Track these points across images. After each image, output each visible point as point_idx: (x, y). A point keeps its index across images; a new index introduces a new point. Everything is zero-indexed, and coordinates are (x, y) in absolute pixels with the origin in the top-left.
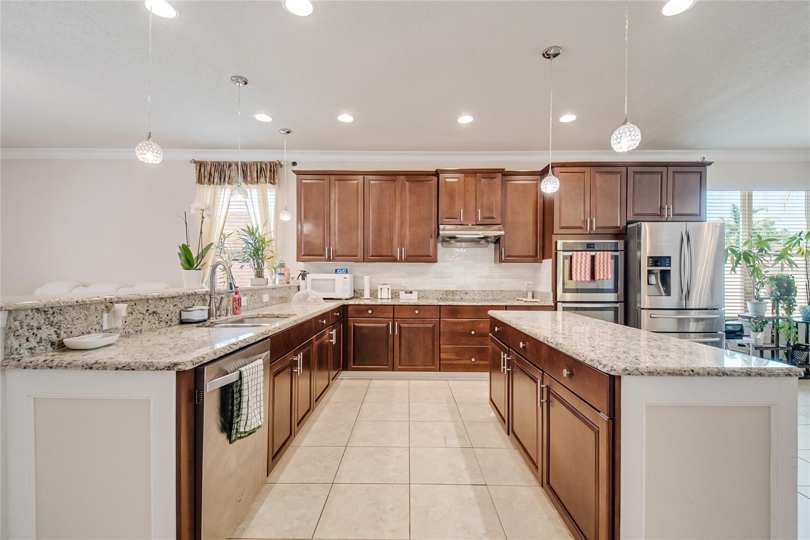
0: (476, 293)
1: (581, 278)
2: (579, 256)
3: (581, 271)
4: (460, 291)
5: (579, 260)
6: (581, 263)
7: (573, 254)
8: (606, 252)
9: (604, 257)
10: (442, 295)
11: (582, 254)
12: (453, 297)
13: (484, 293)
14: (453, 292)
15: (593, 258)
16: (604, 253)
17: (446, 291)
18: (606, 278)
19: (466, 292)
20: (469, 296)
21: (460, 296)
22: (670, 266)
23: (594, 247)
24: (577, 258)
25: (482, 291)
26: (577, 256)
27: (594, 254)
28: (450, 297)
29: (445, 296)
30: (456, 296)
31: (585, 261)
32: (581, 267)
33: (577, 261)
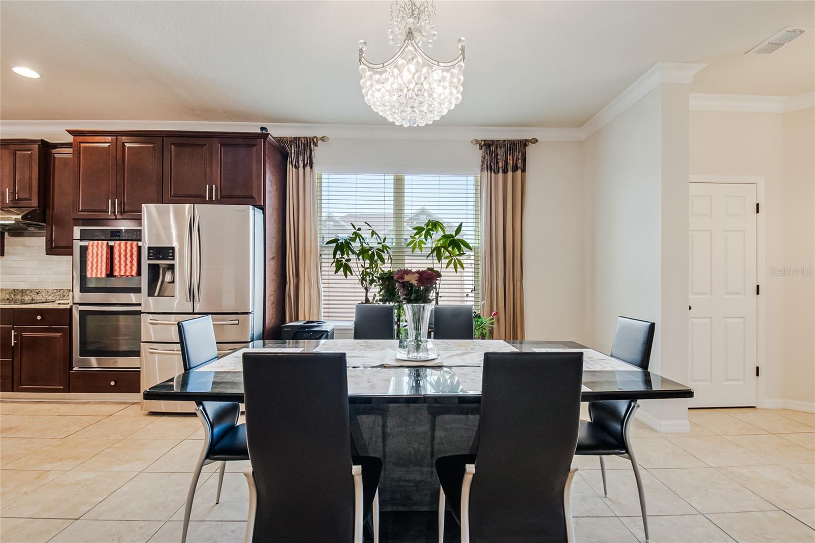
0: (50, 293)
1: (96, 274)
2: (95, 247)
3: (97, 266)
4: (30, 290)
5: (95, 251)
6: (97, 255)
7: (89, 244)
8: (129, 242)
9: (126, 248)
10: (10, 294)
11: (98, 243)
12: (23, 298)
13: (59, 293)
14: (23, 292)
15: (111, 249)
16: (126, 244)
17: (14, 290)
18: (128, 274)
19: (37, 291)
20: (41, 297)
21: (30, 296)
22: (173, 259)
23: (119, 236)
24: (93, 249)
25: (57, 290)
26: (92, 246)
27: (113, 245)
28: (19, 297)
29: (13, 296)
30: (26, 296)
31: (102, 252)
32: (97, 261)
33: (92, 252)
